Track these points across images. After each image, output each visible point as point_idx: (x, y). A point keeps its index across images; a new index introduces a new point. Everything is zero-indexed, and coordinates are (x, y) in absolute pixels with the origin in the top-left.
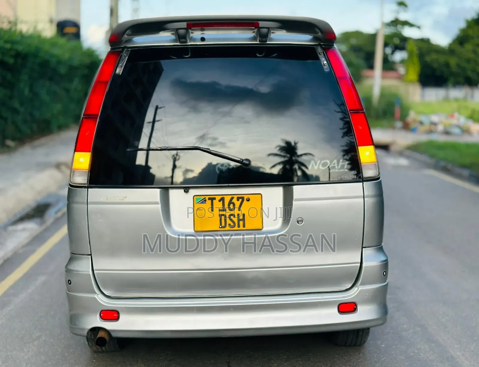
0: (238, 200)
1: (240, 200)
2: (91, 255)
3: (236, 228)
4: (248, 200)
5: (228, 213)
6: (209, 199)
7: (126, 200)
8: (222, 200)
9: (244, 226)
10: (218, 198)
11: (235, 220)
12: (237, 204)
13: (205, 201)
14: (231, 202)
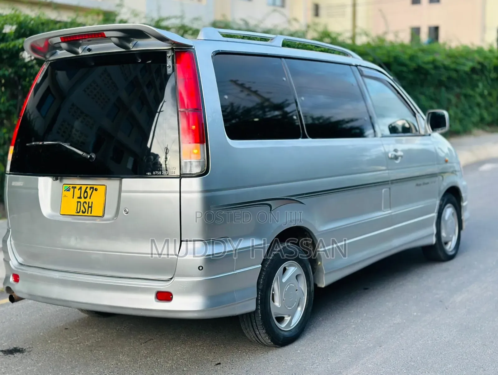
0: (90, 190)
4: (96, 190)
5: (82, 200)
6: (73, 187)
8: (81, 188)
10: (78, 187)
13: (70, 189)
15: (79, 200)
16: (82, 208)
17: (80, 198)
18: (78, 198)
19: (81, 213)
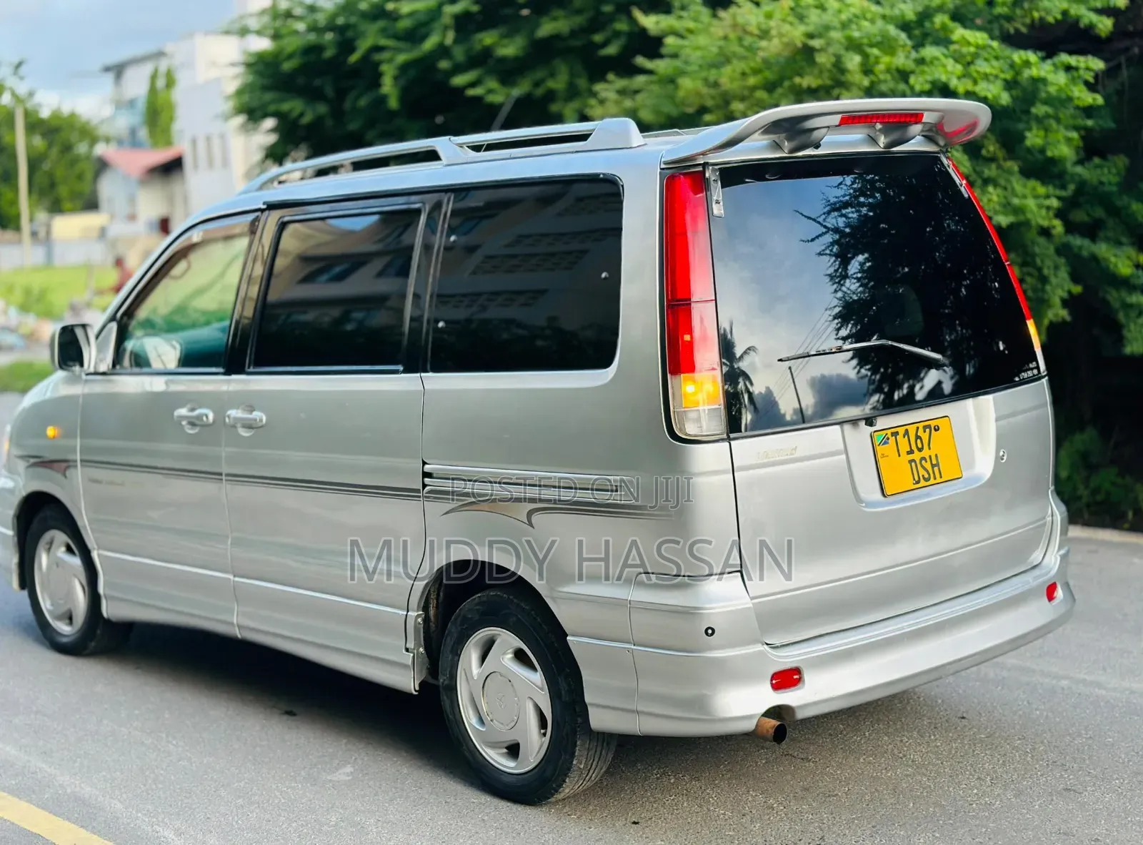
0: (925, 432)
1: (928, 430)
2: (741, 572)
3: (932, 481)
7: (798, 454)
9: (941, 477)
11: (928, 466)
12: (925, 437)
14: (918, 437)
15: (911, 457)
16: (922, 472)
17: (911, 452)
18: (909, 453)
19: (923, 483)
